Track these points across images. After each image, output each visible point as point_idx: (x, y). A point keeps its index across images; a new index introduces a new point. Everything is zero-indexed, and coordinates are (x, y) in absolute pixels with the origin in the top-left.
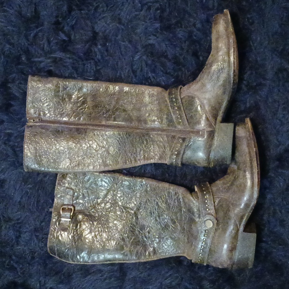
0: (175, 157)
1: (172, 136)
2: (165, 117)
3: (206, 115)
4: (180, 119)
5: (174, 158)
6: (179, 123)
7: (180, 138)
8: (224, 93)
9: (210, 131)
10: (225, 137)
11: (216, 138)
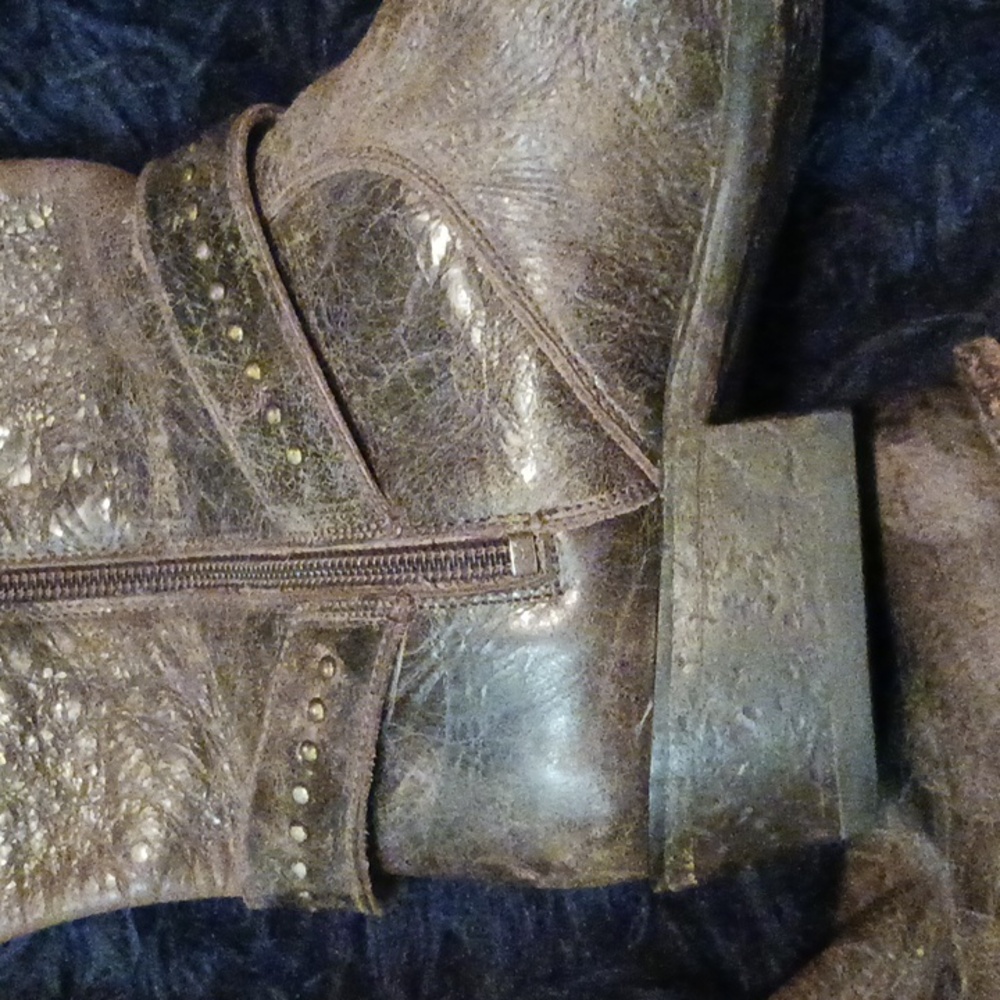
0: (299, 833)
1: (251, 619)
2: (162, 440)
3: (541, 357)
4: (294, 446)
5: (291, 850)
6: (285, 485)
7: (320, 634)
8: (703, 94)
9: (607, 523)
10: (774, 565)
11: (680, 591)
